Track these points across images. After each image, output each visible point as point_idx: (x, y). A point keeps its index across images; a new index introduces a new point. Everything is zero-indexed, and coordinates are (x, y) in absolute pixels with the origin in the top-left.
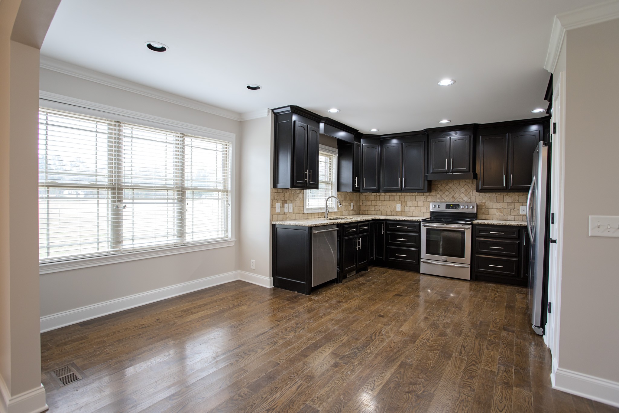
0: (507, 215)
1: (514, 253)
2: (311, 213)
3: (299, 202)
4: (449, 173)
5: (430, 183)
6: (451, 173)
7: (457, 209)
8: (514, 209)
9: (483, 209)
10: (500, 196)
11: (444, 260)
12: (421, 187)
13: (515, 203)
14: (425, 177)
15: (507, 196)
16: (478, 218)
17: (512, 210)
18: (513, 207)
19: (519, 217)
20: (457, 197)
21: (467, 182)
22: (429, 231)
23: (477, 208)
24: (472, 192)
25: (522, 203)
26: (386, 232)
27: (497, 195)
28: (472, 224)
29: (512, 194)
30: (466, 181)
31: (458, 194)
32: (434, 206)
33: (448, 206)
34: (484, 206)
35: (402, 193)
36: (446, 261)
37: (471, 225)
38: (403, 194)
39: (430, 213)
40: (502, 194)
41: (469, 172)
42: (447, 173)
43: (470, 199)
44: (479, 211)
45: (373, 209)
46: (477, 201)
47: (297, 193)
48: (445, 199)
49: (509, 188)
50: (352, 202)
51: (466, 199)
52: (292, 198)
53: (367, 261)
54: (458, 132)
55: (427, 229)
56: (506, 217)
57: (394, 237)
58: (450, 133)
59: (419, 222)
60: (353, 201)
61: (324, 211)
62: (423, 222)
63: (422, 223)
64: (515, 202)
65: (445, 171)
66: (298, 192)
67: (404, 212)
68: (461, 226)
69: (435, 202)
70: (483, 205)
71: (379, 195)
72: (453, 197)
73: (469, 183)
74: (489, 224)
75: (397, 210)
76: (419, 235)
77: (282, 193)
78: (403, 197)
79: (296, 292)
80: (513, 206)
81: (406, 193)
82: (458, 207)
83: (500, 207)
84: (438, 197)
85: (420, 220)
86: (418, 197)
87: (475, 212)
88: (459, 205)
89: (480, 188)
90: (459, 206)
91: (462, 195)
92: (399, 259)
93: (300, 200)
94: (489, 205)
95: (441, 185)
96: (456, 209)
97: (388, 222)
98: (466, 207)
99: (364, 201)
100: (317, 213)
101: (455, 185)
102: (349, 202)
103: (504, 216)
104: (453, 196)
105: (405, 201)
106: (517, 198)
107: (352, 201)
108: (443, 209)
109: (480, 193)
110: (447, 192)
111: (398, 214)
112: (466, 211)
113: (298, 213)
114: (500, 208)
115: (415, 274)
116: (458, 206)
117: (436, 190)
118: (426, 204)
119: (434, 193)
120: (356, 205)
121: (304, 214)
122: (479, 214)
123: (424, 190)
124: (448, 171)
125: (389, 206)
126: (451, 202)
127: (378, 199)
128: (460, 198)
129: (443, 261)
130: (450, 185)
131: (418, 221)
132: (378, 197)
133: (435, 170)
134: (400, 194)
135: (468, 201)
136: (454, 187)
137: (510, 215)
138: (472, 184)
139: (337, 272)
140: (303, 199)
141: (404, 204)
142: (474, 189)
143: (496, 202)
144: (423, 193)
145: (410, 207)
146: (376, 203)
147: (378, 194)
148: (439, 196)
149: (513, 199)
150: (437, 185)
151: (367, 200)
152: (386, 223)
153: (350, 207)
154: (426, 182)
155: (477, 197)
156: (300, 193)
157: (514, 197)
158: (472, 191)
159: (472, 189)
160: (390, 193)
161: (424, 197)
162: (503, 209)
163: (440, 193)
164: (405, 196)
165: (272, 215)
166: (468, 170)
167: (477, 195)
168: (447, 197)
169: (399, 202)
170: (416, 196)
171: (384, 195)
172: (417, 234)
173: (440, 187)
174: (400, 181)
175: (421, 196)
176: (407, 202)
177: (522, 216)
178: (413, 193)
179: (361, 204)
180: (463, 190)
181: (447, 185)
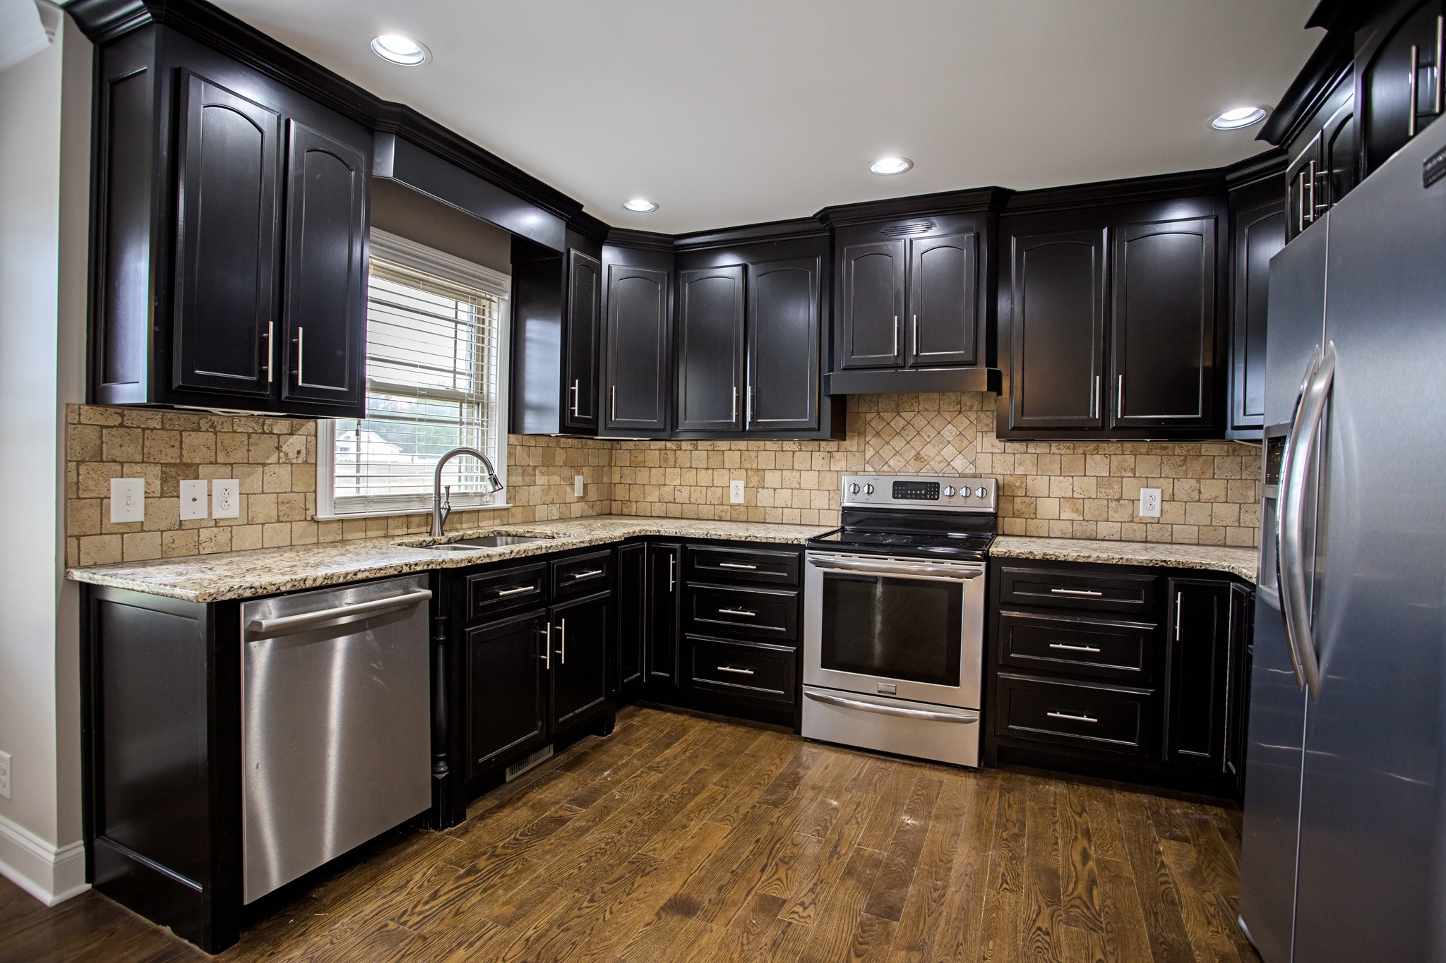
0: (1097, 522)
1: (1137, 669)
2: (365, 519)
3: (284, 471)
4: (903, 367)
5: (840, 405)
6: (911, 367)
7: (930, 499)
8: (1118, 500)
9: (1017, 500)
10: (1074, 453)
11: (886, 692)
12: (807, 420)
13: (1122, 477)
14: (824, 382)
15: (1097, 454)
16: (1000, 532)
17: (1113, 504)
18: (1114, 491)
19: (1135, 526)
20: (932, 456)
21: (965, 406)
22: (831, 583)
23: (998, 496)
24: (979, 439)
25: (1147, 478)
26: (683, 585)
27: (1063, 452)
28: (987, 558)
29: (1113, 447)
30: (960, 402)
31: (934, 446)
32: (852, 487)
33: (901, 489)
34: (1020, 487)
35: (750, 442)
36: (892, 695)
37: (984, 564)
38: (753, 445)
39: (840, 513)
40: (1081, 447)
41: (974, 363)
42: (897, 367)
43: (973, 463)
44: (1001, 505)
45: (654, 497)
46: (998, 470)
47: (271, 433)
48: (891, 463)
49: (1113, 424)
50: (578, 474)
51: (960, 464)
52: (239, 455)
53: (602, 698)
54: (934, 219)
55: (825, 574)
56: (1092, 526)
57: (711, 603)
58: (909, 223)
59: (800, 548)
60: (585, 470)
61: (430, 507)
62: (811, 548)
63: (807, 551)
64: (1124, 474)
65: (892, 362)
66: (282, 426)
67: (756, 506)
68: (948, 565)
69: (856, 473)
70: (1018, 484)
71: (674, 448)
72: (918, 457)
73: (971, 409)
74: (1047, 560)
75: (732, 502)
76: (798, 594)
77: (163, 429)
78: (753, 454)
79: (167, 930)
80: (1116, 487)
81: (762, 443)
82: (934, 491)
83: (1073, 491)
84: (868, 457)
85: (803, 542)
86: (802, 458)
87: (992, 510)
88: (936, 485)
89: (1011, 424)
90: (938, 487)
91: (949, 451)
92: (728, 684)
93: (292, 464)
94: (1038, 484)
95: (878, 413)
96: (926, 499)
97: (691, 547)
98: (963, 492)
99: (627, 471)
100: (399, 517)
101: (924, 413)
102: (566, 472)
103: (1085, 523)
104: (918, 453)
105: (757, 470)
106: (1130, 460)
107: (578, 469)
108: (884, 499)
109: (1008, 444)
110: (896, 438)
111: (735, 516)
112: (958, 505)
113: (279, 521)
114: (1073, 498)
115: (784, 741)
116: (935, 487)
117: (861, 434)
118: (829, 479)
119: (855, 441)
120: (598, 482)
121: (318, 522)
122: (1004, 518)
123: (819, 430)
124: (900, 362)
125: (707, 487)
126: (910, 475)
127: (672, 463)
128: (942, 461)
129: (882, 694)
130: (908, 416)
131: (792, 545)
132: (670, 455)
133: (858, 358)
134: (742, 445)
135: (967, 471)
136: (920, 422)
137: (1107, 521)
138: (982, 410)
139: (434, 780)
140: (312, 460)
141: (755, 480)
142: (986, 429)
143: (1061, 475)
144: (817, 443)
145: (775, 489)
146: (665, 475)
147: (669, 444)
148: (870, 453)
149: (1115, 464)
150: (863, 415)
151: (636, 465)
152: (684, 548)
153: (568, 489)
154: (827, 403)
155: (996, 457)
156: (291, 434)
157: (1120, 457)
158: (979, 434)
159: (979, 428)
160: (710, 443)
161: (822, 454)
162: (1084, 499)
163: (873, 442)
164: (758, 451)
165: (78, 537)
166: (970, 358)
167: (998, 451)
168: (898, 457)
169: (737, 473)
170: (794, 452)
171: (690, 448)
172: (793, 594)
173: (873, 423)
174: (737, 397)
175: (812, 452)
176: (766, 472)
177: (1146, 524)
178: (785, 443)
179: (616, 478)
180: (949, 432)
181: (898, 413)
